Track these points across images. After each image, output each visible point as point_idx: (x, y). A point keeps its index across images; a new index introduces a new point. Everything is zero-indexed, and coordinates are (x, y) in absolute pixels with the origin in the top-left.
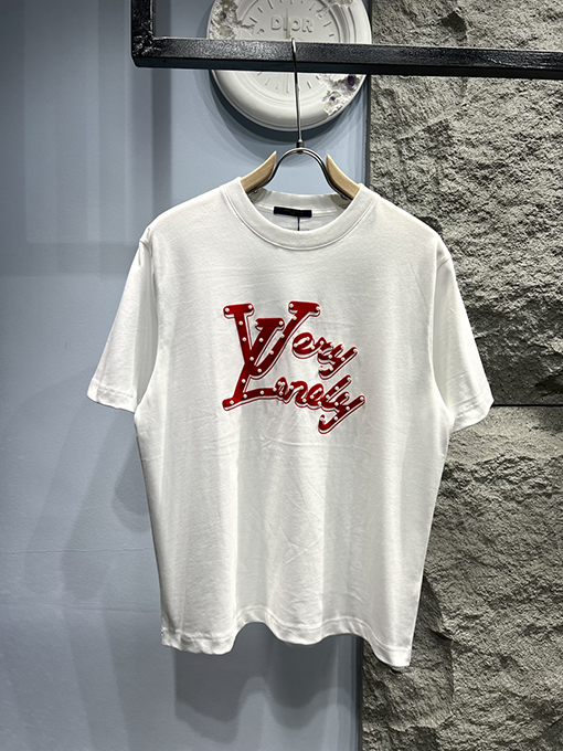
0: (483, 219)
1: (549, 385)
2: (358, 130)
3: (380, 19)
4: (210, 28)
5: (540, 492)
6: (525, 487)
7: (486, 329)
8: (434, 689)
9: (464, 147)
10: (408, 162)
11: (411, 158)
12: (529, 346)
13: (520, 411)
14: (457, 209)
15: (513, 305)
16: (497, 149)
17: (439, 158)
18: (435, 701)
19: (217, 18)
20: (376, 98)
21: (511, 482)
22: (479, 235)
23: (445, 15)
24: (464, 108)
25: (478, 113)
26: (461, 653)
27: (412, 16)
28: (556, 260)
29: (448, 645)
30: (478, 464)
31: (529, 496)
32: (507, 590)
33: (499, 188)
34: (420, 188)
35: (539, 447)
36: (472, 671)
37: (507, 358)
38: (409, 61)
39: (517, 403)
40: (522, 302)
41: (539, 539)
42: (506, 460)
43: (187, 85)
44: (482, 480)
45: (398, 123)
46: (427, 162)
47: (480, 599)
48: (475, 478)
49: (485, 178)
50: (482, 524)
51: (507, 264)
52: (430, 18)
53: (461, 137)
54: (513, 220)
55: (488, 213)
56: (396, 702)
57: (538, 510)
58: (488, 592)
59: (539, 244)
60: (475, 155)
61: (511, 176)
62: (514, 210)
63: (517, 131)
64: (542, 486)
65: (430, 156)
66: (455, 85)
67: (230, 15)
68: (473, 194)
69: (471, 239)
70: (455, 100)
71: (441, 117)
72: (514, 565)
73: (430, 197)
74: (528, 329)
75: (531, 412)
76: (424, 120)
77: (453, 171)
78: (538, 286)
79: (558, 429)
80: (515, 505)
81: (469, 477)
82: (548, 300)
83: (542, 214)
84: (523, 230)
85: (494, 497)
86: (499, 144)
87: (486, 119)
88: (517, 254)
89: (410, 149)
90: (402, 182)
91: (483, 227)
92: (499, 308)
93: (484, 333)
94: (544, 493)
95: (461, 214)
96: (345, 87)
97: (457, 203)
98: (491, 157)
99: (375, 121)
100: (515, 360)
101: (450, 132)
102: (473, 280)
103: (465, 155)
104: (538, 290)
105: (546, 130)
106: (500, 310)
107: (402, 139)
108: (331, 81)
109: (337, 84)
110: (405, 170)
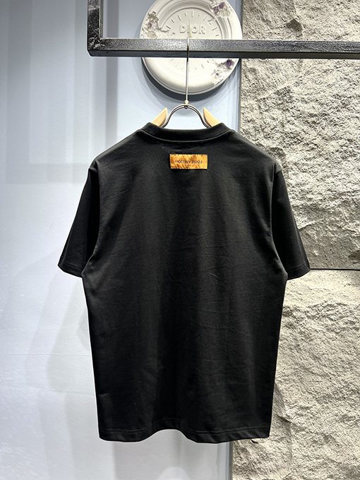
0: (313, 149)
1: (357, 256)
2: (234, 93)
3: (247, 25)
4: (142, 32)
5: (351, 327)
6: (341, 323)
7: (315, 219)
8: (280, 455)
9: (300, 103)
10: (264, 113)
11: (266, 111)
12: (344, 231)
13: (339, 273)
14: (295, 142)
15: (332, 204)
16: (322, 104)
17: (284, 110)
18: (280, 462)
19: (146, 27)
20: (245, 74)
21: (332, 320)
22: (310, 159)
23: (289, 21)
24: (300, 79)
26: (297, 431)
27: (267, 22)
29: (289, 426)
30: (309, 307)
31: (344, 329)
32: (329, 391)
33: (323, 129)
34: (272, 129)
35: (351, 297)
36: (305, 444)
37: (329, 238)
38: (258, 49)
39: (336, 268)
40: (338, 202)
41: (350, 358)
42: (328, 305)
43: (128, 67)
44: (313, 317)
45: (258, 89)
46: (277, 113)
47: (310, 396)
48: (308, 316)
49: (314, 122)
50: (312, 347)
51: (328, 177)
52: (280, 23)
53: (298, 97)
54: (332, 149)
55: (316, 145)
56: (254, 462)
57: (350, 339)
58: (316, 392)
59: (350, 165)
60: (307, 108)
61: (331, 121)
62: (333, 143)
63: (335, 92)
64: (352, 323)
65: (279, 109)
66: (295, 65)
67: (154, 25)
68: (306, 133)
69: (305, 162)
70: (295, 74)
71: (286, 85)
72: (333, 375)
73: (278, 135)
74: (342, 220)
75: (346, 274)
76: (275, 86)
77: (293, 119)
78: (349, 192)
80: (334, 335)
81: (303, 316)
82: (355, 200)
83: (352, 146)
84: (339, 156)
85: (320, 329)
86: (323, 101)
87: (314, 85)
88: (335, 171)
89: (266, 105)
90: (261, 126)
91: (312, 154)
92: (323, 206)
93: (314, 222)
94: (354, 328)
95: (298, 146)
96: (225, 67)
97: (296, 139)
98: (318, 109)
99: (244, 88)
100: (334, 239)
101: (291, 94)
102: (306, 188)
103: (300, 108)
104: (349, 194)
105: (354, 92)
106: (324, 207)
107: (261, 99)
108: (216, 64)
109: (220, 65)
110: (262, 118)
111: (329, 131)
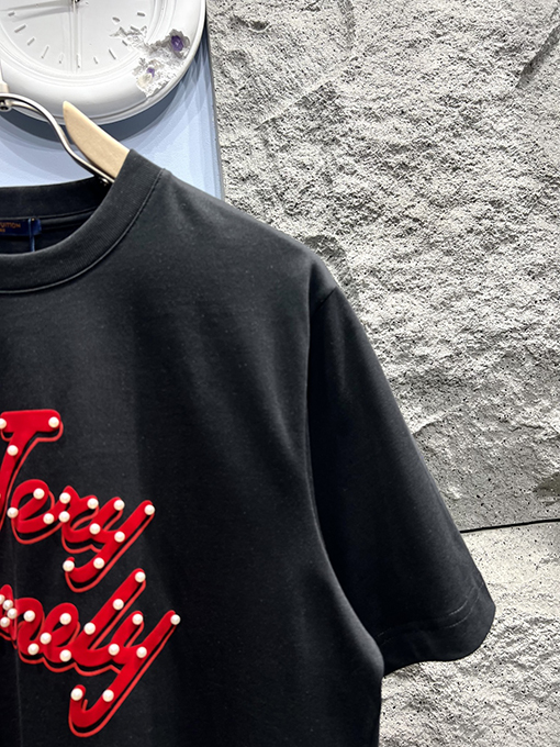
0: (410, 231)
1: (555, 487)
2: (202, 121)
6: (547, 672)
7: (441, 407)
9: (362, 122)
10: (280, 154)
11: (283, 149)
12: (515, 429)
13: (515, 535)
14: (365, 218)
15: (478, 364)
16: (416, 121)
17: (327, 144)
20: (220, 67)
21: (522, 666)
22: (407, 257)
24: (354, 62)
28: (535, 285)
31: (556, 687)
33: (429, 180)
34: (302, 192)
37: (481, 452)
39: (508, 522)
42: (507, 629)
45: (256, 99)
46: (309, 152)
49: (403, 166)
51: (459, 298)
53: (359, 108)
54: (457, 228)
55: (416, 220)
59: (504, 263)
60: (382, 132)
61: (444, 161)
62: (457, 212)
63: (443, 91)
65: (313, 142)
66: (337, 35)
68: (388, 193)
69: (394, 264)
70: (340, 56)
71: (322, 81)
73: (320, 205)
74: (508, 402)
76: (296, 88)
77: (351, 160)
78: (514, 330)
80: (535, 706)
82: (532, 350)
83: (501, 216)
84: (476, 242)
85: (498, 698)
86: (417, 113)
87: (391, 78)
88: (473, 282)
89: (279, 135)
90: (274, 187)
91: (411, 244)
92: (455, 372)
93: (439, 416)
95: (372, 227)
96: (170, 53)
97: (364, 209)
98: (407, 135)
99: (223, 101)
100: (495, 453)
101: (337, 101)
102: (407, 330)
103: (366, 134)
104: (515, 335)
105: (486, 88)
106: (460, 374)
107: (267, 122)
108: (146, 46)
109: (155, 49)
110: (276, 168)
111: (443, 185)
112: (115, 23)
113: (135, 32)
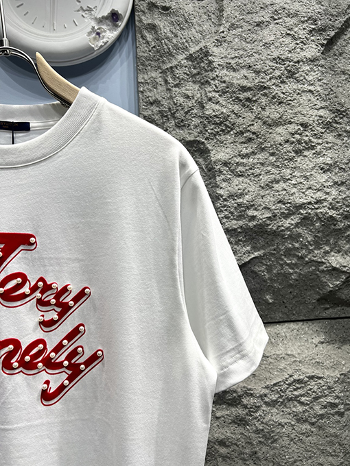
0: (250, 140)
1: (330, 299)
2: (129, 65)
5: (332, 411)
6: (317, 408)
7: (262, 248)
9: (225, 71)
10: (174, 89)
11: (176, 86)
12: (307, 263)
13: (305, 327)
14: (223, 131)
15: (287, 223)
16: (257, 72)
17: (202, 84)
20: (141, 33)
21: (302, 403)
22: (247, 156)
24: (222, 34)
25: (236, 40)
28: (325, 177)
30: (267, 387)
31: (322, 416)
33: (263, 109)
34: (186, 113)
35: (327, 363)
37: (286, 276)
39: (301, 318)
40: (295, 219)
42: (295, 381)
44: (273, 404)
46: (192, 88)
48: (266, 403)
49: (248, 99)
50: (277, 451)
51: (278, 182)
53: (222, 62)
54: (279, 139)
55: (254, 133)
57: (332, 431)
59: (307, 162)
60: (237, 78)
61: (274, 97)
62: (280, 130)
63: (276, 54)
64: (333, 405)
65: (194, 82)
66: (213, 16)
68: (238, 116)
69: (239, 160)
70: (214, 30)
71: (202, 45)
73: (196, 121)
74: (304, 246)
75: (315, 326)
77: (217, 95)
78: (310, 203)
79: (344, 341)
80: (309, 427)
81: (258, 402)
82: (321, 216)
83: (307, 133)
84: (290, 149)
85: (287, 421)
86: (258, 67)
87: (244, 45)
88: (287, 173)
89: (174, 77)
90: (170, 109)
91: (250, 147)
92: (273, 226)
93: (261, 252)
94: (337, 413)
95: (227, 136)
96: (110, 23)
97: (223, 125)
98: (252, 80)
99: (141, 54)
100: (294, 276)
101: (210, 58)
102: (244, 200)
103: (227, 79)
104: (310, 206)
105: (302, 54)
106: (274, 228)
107: (167, 69)
108: (96, 19)
109: (101, 21)
110: (171, 98)
112: (78, 4)
113: (90, 10)
